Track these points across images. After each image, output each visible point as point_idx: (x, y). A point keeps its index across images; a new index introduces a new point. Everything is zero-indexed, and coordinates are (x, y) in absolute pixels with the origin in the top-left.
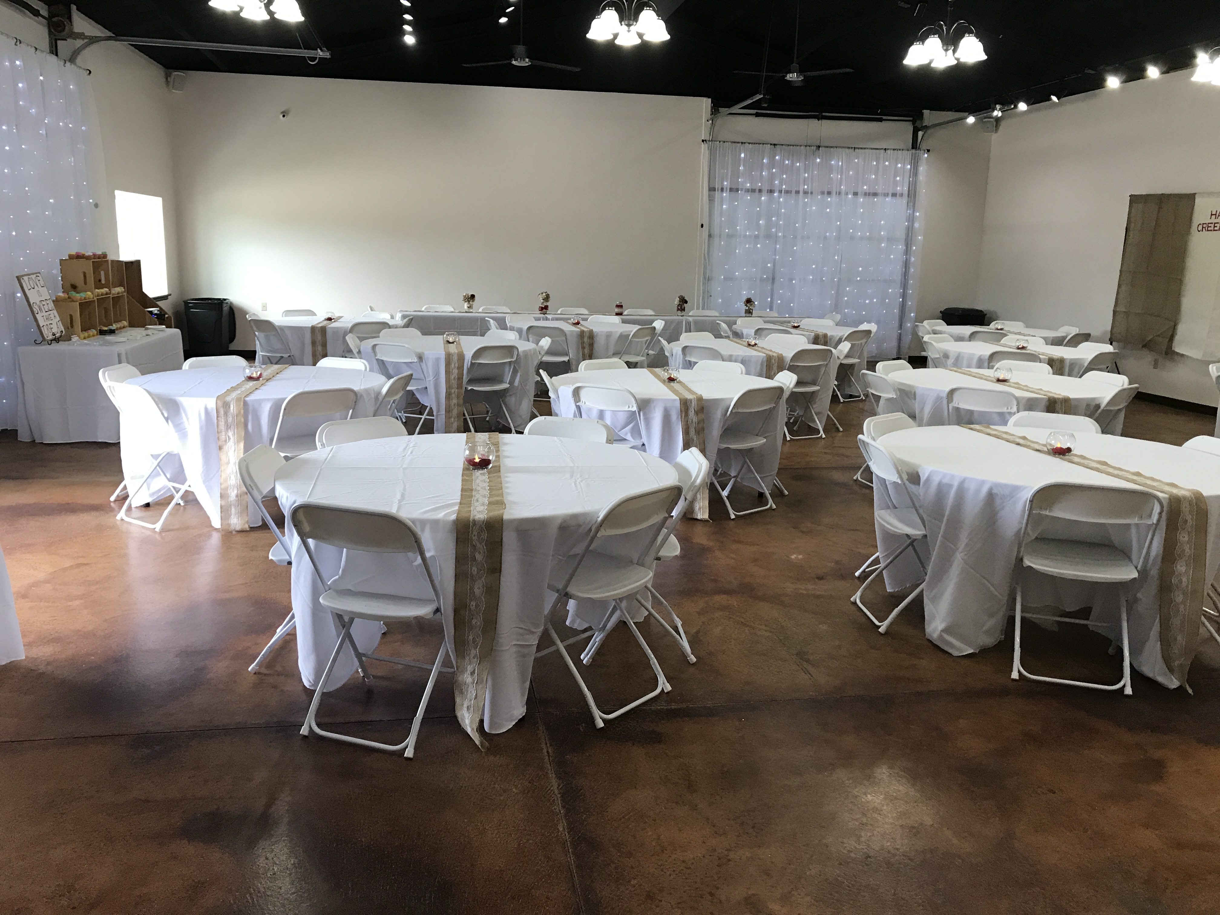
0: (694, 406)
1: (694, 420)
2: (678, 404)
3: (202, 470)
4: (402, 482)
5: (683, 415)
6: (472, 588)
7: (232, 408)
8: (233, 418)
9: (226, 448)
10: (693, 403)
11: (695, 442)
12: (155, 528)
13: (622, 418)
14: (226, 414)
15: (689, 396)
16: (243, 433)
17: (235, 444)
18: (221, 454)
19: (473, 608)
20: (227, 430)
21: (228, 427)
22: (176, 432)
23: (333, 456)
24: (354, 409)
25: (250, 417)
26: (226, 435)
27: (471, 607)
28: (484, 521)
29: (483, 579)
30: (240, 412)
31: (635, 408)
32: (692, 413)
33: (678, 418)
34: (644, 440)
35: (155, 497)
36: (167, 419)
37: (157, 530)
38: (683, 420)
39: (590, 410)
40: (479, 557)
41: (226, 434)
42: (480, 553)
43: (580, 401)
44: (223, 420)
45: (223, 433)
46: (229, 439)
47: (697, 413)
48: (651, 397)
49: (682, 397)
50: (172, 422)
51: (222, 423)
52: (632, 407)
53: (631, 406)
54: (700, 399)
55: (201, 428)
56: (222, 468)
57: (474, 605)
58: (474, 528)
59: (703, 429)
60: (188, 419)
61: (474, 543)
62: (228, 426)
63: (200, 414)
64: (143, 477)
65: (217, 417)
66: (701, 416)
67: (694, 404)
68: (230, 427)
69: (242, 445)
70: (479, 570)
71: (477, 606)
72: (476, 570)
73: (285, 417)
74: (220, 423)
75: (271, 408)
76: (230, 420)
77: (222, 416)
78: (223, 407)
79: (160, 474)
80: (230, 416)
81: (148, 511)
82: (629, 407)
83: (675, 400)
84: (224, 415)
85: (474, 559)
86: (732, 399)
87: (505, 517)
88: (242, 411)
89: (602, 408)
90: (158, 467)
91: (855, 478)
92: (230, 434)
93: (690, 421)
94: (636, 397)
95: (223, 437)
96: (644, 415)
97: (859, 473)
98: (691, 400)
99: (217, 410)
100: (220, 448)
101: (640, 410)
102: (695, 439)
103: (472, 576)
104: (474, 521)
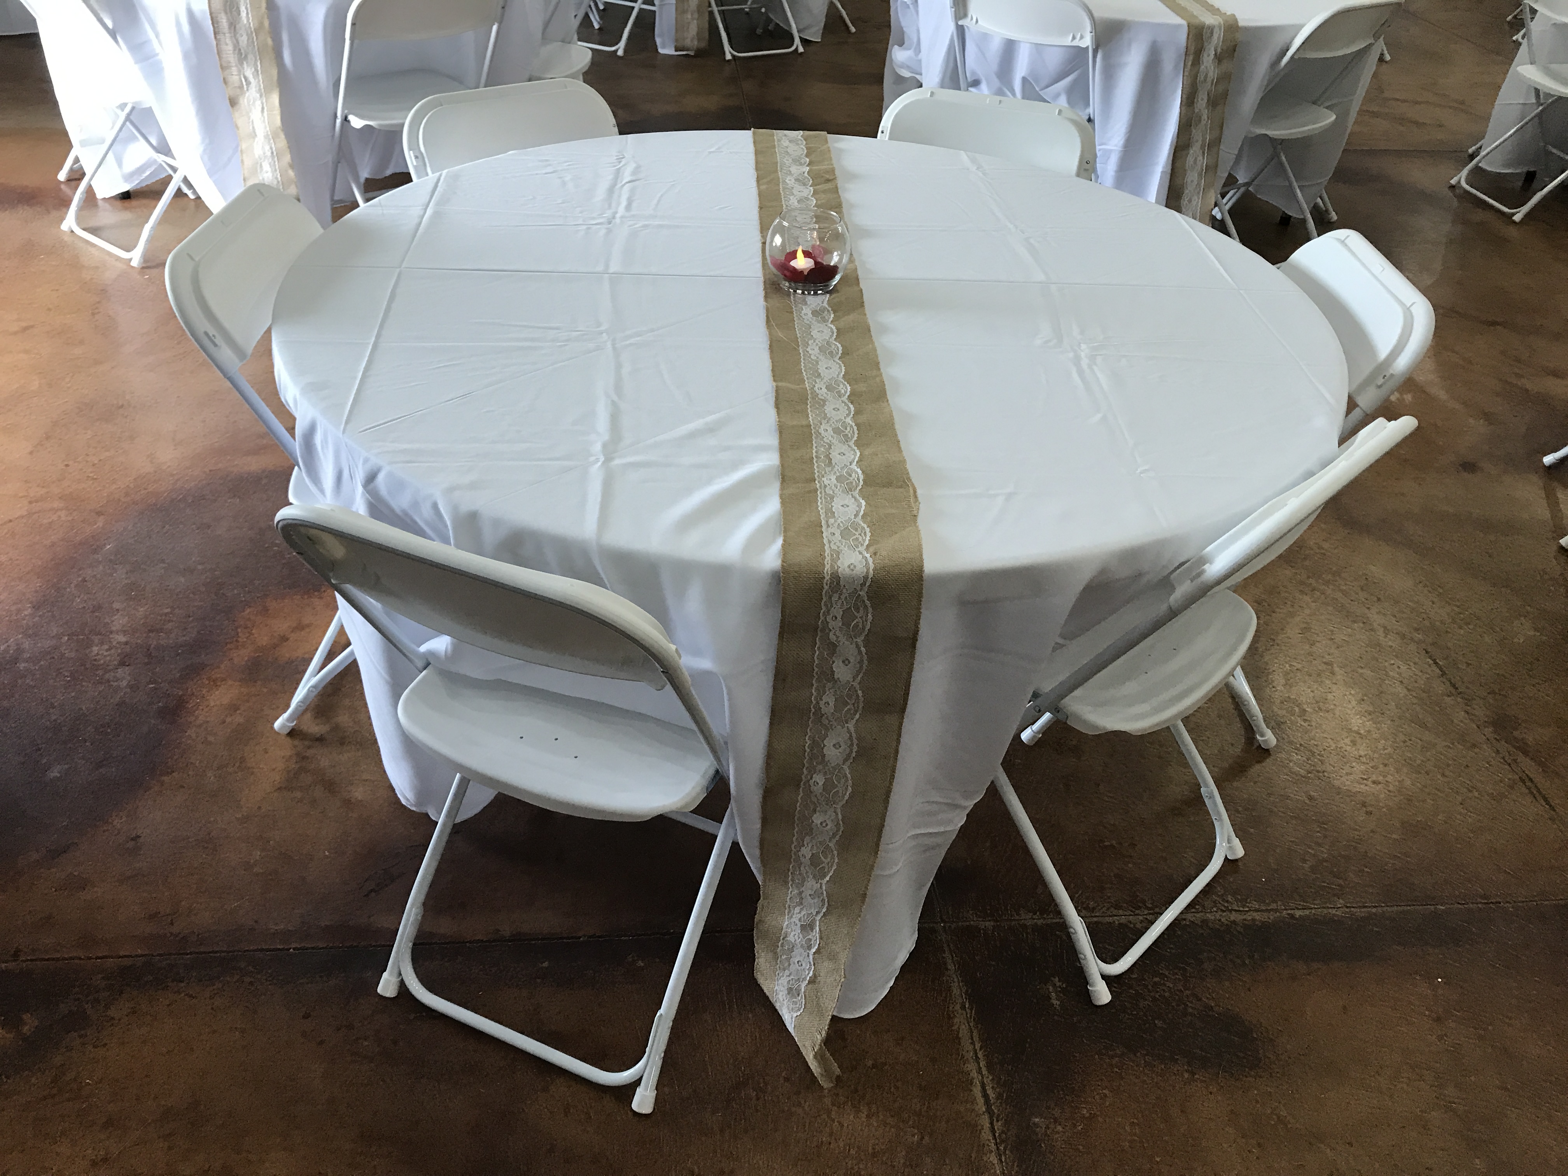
0: (1216, 41)
1: (1211, 74)
2: (1182, 37)
3: (201, 149)
4: (609, 345)
5: (1190, 63)
6: (817, 746)
7: (243, 14)
8: (249, 36)
9: (244, 102)
10: (1215, 36)
11: (1203, 122)
12: (131, 260)
13: (1054, 61)
14: (233, 25)
15: (1209, 20)
16: (274, 72)
17: (261, 96)
18: (237, 114)
19: (818, 789)
20: (241, 64)
21: (242, 58)
22: (136, 63)
23: (437, 214)
24: (500, 23)
25: (285, 37)
26: (239, 75)
27: (813, 788)
28: (866, 578)
29: (851, 725)
30: (261, 24)
31: (1087, 41)
32: (1208, 59)
33: (1176, 67)
34: (1095, 108)
35: (137, 182)
36: (113, 34)
37: (135, 263)
38: (1187, 73)
39: (985, 37)
40: (842, 672)
41: (239, 71)
42: (846, 662)
43: (965, 15)
44: (228, 41)
45: (234, 70)
46: (248, 83)
47: (1219, 59)
48: (1129, 18)
49: (1195, 22)
50: (126, 42)
51: (228, 48)
52: (1082, 37)
53: (1078, 37)
54: (1232, 27)
55: (186, 56)
56: (244, 146)
57: (821, 783)
58: (835, 597)
59: (1225, 95)
60: (157, 36)
61: (832, 637)
62: (240, 53)
63: (178, 24)
64: (103, 141)
65: (215, 33)
66: (1226, 65)
67: (1217, 39)
68: (246, 56)
69: (275, 98)
70: (840, 702)
71: (828, 786)
72: (832, 704)
73: (356, 41)
74: (224, 47)
75: (327, 16)
76: (243, 40)
77: (226, 30)
78: (226, 13)
79: (137, 138)
80: (242, 32)
81: (126, 209)
82: (1074, 38)
83: (1178, 27)
84: (230, 28)
85: (829, 676)
86: (1299, 28)
87: (932, 565)
88: (266, 23)
89: (1013, 36)
90: (128, 123)
91: (1453, 182)
92: (249, 72)
93: (1201, 77)
94: (1096, 15)
95: (234, 79)
96: (1105, 58)
97: (1465, 172)
98: (1211, 29)
99: (212, 19)
100: (233, 102)
101: (1098, 46)
102: (1205, 117)
103: (819, 715)
104: (836, 578)
